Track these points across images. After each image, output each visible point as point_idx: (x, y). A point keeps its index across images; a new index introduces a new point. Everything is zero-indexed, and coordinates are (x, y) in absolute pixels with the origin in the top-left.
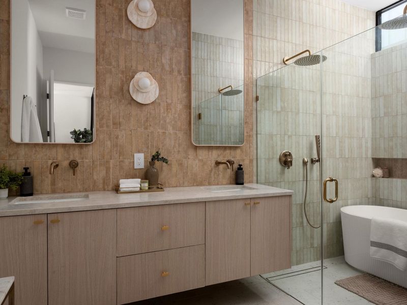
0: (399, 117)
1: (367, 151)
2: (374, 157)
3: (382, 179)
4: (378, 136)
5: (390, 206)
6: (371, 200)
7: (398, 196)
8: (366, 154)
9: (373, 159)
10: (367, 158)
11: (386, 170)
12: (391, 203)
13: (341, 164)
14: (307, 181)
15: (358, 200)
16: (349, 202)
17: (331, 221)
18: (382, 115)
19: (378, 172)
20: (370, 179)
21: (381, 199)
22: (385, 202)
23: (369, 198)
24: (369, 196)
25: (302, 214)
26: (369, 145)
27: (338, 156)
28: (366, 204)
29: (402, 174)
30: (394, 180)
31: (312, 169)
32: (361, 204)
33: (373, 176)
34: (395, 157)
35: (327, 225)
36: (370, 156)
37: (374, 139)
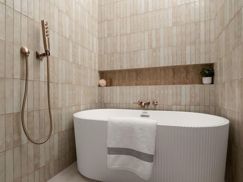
0: (119, 37)
1: (95, 64)
2: (100, 70)
3: (105, 88)
4: (103, 53)
5: (112, 108)
6: (97, 105)
7: (117, 99)
8: (95, 67)
9: (99, 72)
10: (95, 70)
11: (109, 81)
12: (112, 106)
13: (74, 69)
14: (27, 80)
15: (89, 106)
16: (82, 107)
17: (64, 129)
18: (106, 36)
19: (103, 82)
20: (97, 88)
21: (105, 103)
22: (108, 106)
23: (96, 104)
24: (96, 102)
25: (19, 128)
26: (97, 60)
27: (71, 60)
28: (94, 109)
29: (119, 83)
30: (115, 87)
31: (37, 66)
32: (91, 109)
33: (99, 86)
34: (115, 69)
35: (59, 136)
36: (97, 69)
37: (100, 56)
